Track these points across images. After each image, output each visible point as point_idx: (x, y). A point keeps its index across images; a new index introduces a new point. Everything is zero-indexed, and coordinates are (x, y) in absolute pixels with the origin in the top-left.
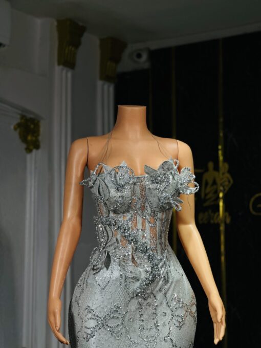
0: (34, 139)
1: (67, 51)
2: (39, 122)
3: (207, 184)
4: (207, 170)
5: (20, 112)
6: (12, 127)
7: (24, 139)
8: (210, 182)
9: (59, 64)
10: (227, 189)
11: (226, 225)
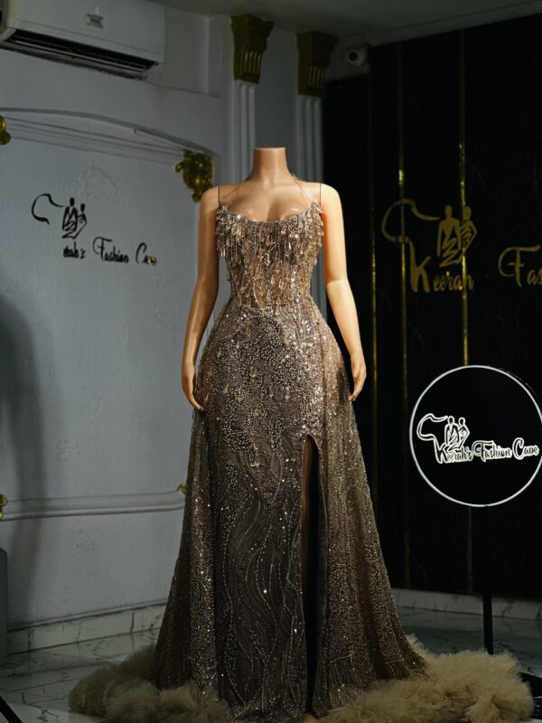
0: (204, 182)
1: (246, 59)
2: (209, 158)
3: (443, 236)
4: (443, 217)
5: (184, 147)
6: (174, 168)
7: (190, 183)
8: (448, 234)
9: (236, 78)
10: (470, 242)
11: (469, 292)
